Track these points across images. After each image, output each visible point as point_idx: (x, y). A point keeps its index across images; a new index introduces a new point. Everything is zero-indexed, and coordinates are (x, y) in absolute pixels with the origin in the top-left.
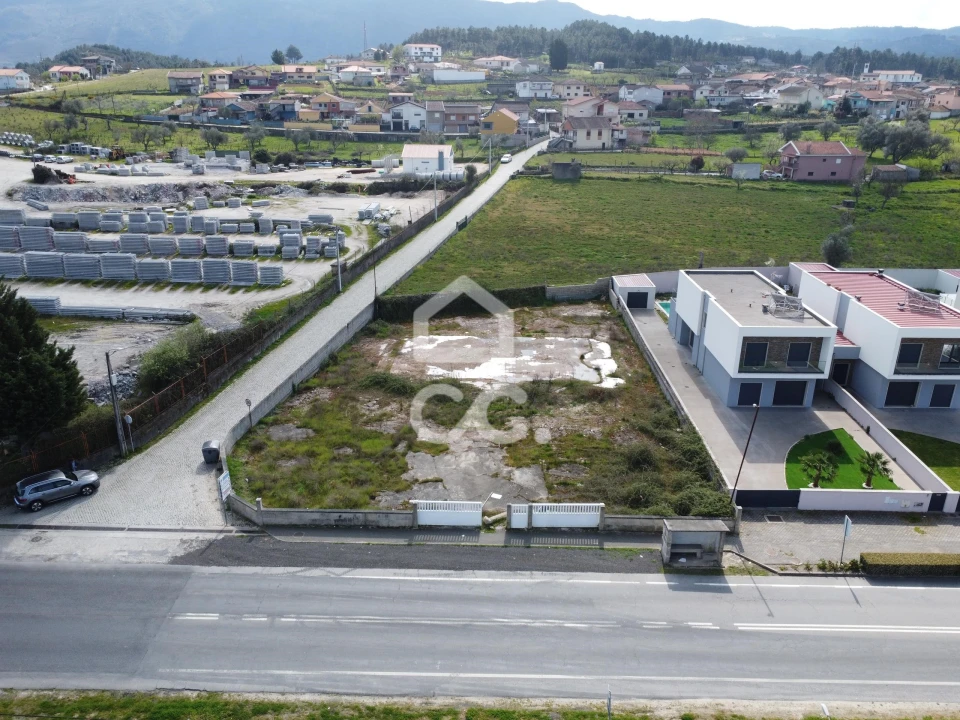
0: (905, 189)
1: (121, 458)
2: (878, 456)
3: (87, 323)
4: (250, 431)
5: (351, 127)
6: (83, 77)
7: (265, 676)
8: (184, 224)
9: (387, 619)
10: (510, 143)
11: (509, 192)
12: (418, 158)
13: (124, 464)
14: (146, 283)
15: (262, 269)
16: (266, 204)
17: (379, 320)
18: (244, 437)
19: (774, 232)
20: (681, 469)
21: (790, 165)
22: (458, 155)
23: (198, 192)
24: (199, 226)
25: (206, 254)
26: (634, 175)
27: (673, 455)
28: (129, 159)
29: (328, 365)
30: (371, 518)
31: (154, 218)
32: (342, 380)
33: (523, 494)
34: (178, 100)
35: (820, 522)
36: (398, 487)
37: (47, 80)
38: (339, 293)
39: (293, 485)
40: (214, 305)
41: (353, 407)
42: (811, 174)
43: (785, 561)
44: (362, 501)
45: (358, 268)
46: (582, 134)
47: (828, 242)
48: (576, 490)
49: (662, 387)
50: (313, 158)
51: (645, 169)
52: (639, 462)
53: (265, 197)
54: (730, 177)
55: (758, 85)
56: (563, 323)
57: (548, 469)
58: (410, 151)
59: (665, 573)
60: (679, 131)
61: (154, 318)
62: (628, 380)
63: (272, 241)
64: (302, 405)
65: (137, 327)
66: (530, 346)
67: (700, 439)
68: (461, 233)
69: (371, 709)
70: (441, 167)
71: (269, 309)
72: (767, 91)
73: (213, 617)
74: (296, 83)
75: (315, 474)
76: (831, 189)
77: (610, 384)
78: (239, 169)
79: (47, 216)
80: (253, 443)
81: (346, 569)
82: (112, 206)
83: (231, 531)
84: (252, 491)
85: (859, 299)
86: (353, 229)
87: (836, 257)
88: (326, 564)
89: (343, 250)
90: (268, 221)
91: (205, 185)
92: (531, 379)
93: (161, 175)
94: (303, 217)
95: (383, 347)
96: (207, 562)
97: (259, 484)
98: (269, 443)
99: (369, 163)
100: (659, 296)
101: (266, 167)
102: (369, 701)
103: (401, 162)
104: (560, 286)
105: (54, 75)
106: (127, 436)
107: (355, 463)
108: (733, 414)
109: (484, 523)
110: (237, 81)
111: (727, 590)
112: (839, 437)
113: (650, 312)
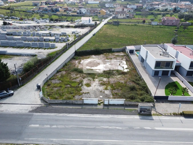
0: (188, 27)
1: (19, 87)
2: (186, 88)
3: (13, 56)
4: (47, 81)
5: (71, 13)
6: (15, 2)
7: (49, 140)
8: (35, 34)
9: (76, 126)
10: (104, 17)
11: (104, 28)
12: (85, 20)
13: (19, 89)
14: (26, 47)
15: (51, 44)
16: (52, 30)
17: (76, 56)
18: (46, 82)
19: (160, 37)
20: (142, 91)
21: (164, 22)
22: (93, 19)
23: (38, 27)
24: (38, 35)
25: (39, 41)
26: (130, 24)
27: (140, 87)
28: (24, 20)
29: (65, 66)
30: (73, 102)
31: (28, 33)
32: (68, 69)
33: (107, 96)
34: (34, 7)
35: (173, 103)
36: (79, 94)
37: (7, 3)
38: (67, 50)
39: (56, 94)
40: (40, 52)
41: (70, 76)
42: (168, 24)
43: (166, 113)
44: (71, 98)
45: (72, 45)
46: (119, 15)
47: (173, 39)
48: (119, 95)
49: (137, 71)
50: (62, 20)
51: (133, 23)
52: (133, 89)
53: (52, 28)
54: (151, 25)
55: (156, 5)
56: (115, 57)
57: (112, 90)
58: (83, 19)
59: (139, 115)
60: (140, 15)
61: (28, 55)
62: (130, 70)
63: (53, 38)
64: (59, 75)
65: (24, 57)
66: (108, 62)
67: (146, 84)
68: (94, 37)
70: (90, 22)
71: (52, 53)
72: (158, 6)
73: (37, 126)
74: (59, 4)
75: (61, 91)
76: (172, 27)
77: (126, 71)
78: (47, 22)
79: (6, 32)
80: (48, 84)
81: (67, 114)
82: (20, 30)
83: (42, 105)
84: (47, 95)
85: (181, 52)
86: (71, 35)
87: (174, 42)
88: (63, 113)
89: (68, 40)
90: (52, 34)
91: (39, 26)
92: (109, 69)
93: (30, 24)
94: (60, 33)
95: (77, 62)
96: (37, 112)
97: (49, 93)
98: (51, 84)
99: (74, 21)
100: (136, 51)
101: (52, 22)
103: (81, 21)
104: (115, 48)
105: (9, 2)
106: (20, 82)
107: (70, 89)
108: (153, 78)
109: (98, 103)
110: (47, 3)
111: (153, 119)
112: (176, 83)
113: (134, 54)
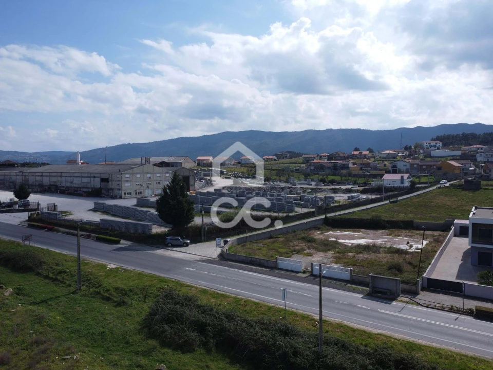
4: (245, 242)
5: (372, 172)
6: (275, 160)
7: (196, 281)
9: (243, 280)
11: (431, 193)
12: (390, 179)
18: (242, 243)
28: (271, 181)
32: (291, 237)
38: (314, 217)
41: (288, 243)
43: (432, 304)
50: (346, 182)
56: (413, 235)
58: (386, 177)
59: (365, 295)
62: (424, 251)
68: (390, 204)
69: (218, 293)
70: (402, 183)
73: (193, 270)
78: (311, 185)
81: (241, 270)
83: (217, 259)
86: (340, 201)
88: (238, 269)
91: (292, 188)
95: (319, 232)
96: (204, 262)
101: (323, 184)
102: (219, 292)
104: (422, 221)
106: (204, 234)
109: (303, 271)
110: (331, 158)
